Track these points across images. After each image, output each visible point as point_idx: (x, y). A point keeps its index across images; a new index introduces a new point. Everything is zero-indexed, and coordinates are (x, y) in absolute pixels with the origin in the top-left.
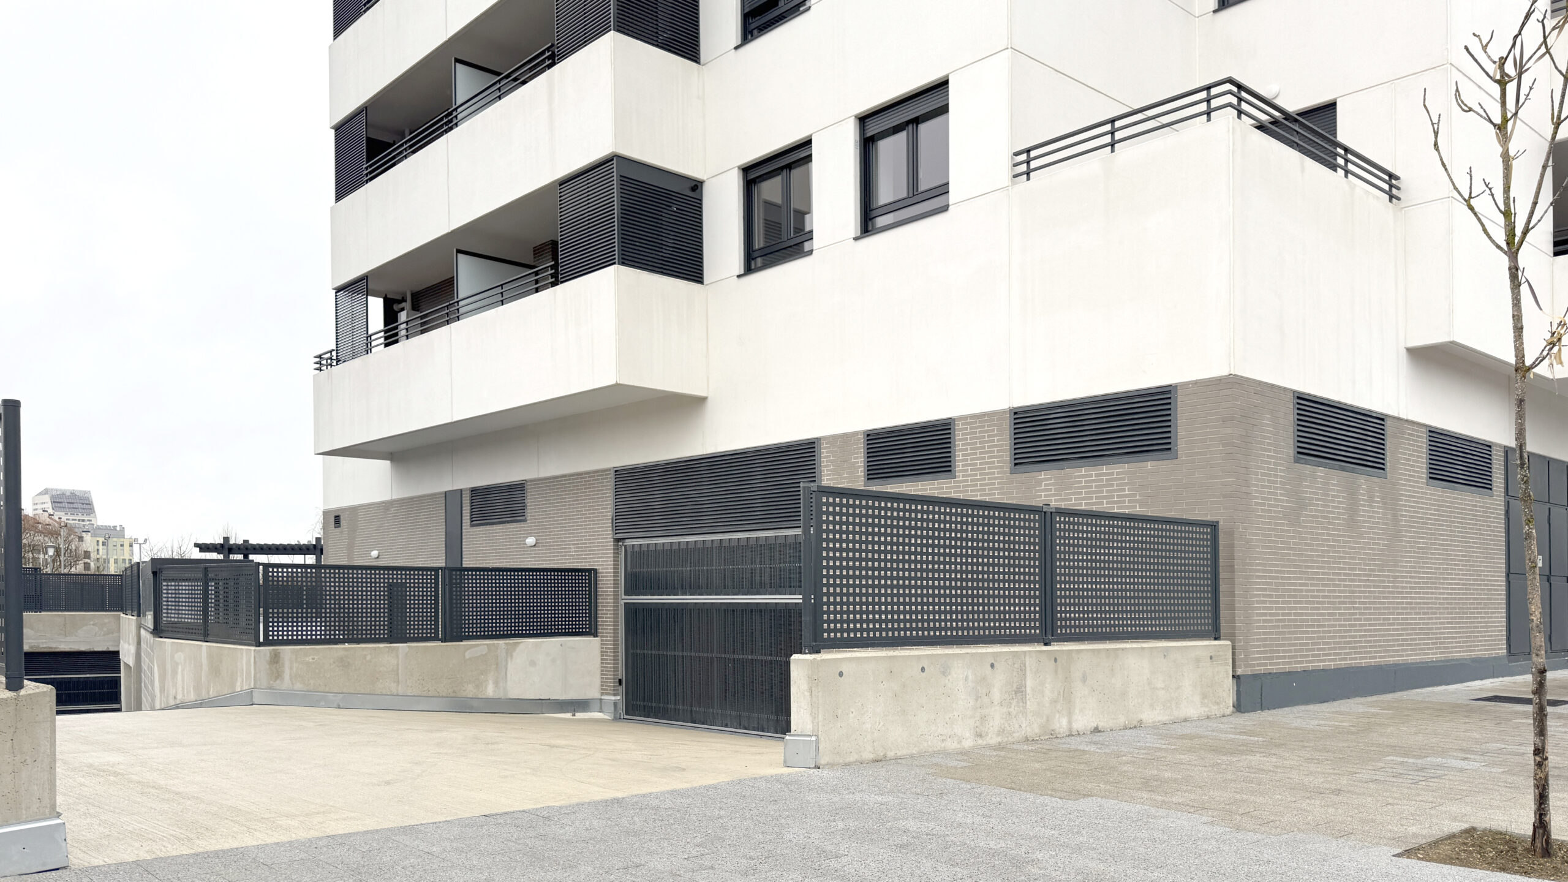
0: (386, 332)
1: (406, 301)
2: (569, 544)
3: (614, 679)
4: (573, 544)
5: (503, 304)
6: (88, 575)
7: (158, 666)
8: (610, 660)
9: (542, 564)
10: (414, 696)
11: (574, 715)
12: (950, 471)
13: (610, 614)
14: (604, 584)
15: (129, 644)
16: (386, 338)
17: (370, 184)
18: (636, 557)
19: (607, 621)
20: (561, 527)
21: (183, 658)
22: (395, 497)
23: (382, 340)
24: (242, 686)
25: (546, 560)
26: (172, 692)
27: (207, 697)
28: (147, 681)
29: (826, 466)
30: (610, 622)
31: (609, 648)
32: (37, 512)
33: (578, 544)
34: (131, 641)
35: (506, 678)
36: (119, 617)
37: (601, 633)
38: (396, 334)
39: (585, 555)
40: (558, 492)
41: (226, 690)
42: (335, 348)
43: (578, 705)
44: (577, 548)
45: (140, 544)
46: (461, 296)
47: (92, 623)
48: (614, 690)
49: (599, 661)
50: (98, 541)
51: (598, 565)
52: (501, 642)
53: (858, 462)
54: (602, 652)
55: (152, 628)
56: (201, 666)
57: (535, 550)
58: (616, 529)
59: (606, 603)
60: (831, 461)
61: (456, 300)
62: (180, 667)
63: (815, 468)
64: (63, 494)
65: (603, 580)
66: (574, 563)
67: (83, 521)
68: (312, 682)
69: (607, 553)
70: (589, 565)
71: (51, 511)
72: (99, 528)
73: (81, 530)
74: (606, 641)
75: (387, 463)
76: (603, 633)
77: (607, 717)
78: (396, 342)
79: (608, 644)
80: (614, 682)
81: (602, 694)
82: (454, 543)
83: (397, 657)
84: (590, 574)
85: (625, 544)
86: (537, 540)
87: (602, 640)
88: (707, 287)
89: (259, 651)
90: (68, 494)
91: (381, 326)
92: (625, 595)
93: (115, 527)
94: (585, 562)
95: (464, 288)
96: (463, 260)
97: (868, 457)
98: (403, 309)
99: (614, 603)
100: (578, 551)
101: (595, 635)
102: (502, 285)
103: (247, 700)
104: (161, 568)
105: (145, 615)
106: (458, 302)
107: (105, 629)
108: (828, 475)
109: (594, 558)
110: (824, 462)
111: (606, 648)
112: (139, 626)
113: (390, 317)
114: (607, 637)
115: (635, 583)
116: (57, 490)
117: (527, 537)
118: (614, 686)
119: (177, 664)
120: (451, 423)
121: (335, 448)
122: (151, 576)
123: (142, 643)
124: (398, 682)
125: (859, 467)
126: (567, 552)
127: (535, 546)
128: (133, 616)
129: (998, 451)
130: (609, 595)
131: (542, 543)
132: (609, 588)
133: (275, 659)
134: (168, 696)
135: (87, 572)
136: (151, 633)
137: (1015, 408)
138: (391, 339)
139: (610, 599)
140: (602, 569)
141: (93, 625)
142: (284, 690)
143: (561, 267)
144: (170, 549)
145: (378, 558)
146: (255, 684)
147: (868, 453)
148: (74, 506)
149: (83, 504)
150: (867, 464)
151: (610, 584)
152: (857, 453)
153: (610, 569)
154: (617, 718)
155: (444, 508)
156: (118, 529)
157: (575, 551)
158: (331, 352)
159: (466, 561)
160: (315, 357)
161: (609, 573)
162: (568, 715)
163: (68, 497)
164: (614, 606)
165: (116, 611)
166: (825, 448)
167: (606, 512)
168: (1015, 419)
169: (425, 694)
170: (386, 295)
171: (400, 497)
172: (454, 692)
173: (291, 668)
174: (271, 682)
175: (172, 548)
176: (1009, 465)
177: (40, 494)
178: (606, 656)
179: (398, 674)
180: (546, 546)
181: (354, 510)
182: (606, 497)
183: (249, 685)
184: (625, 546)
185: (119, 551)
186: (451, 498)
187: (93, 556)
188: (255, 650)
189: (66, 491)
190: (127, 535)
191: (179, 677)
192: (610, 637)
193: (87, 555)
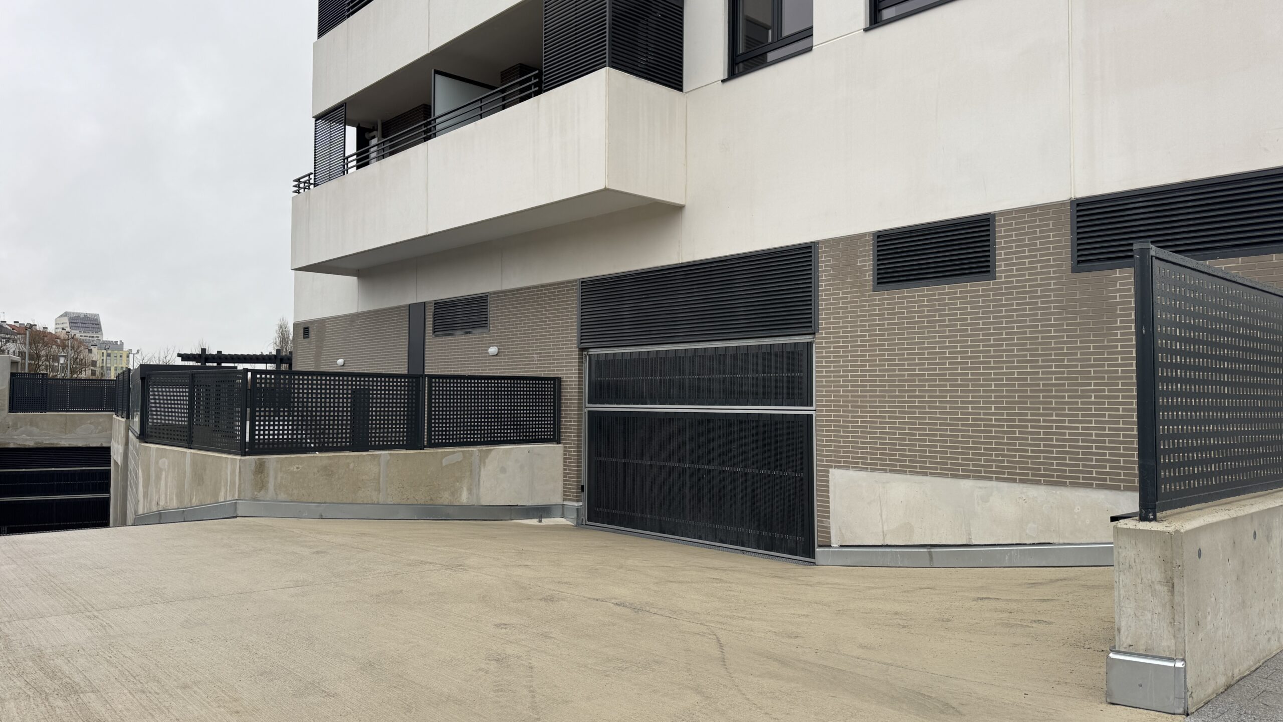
0: (358, 154)
1: (377, 130)
2: (533, 354)
3: (577, 485)
4: (536, 354)
5: (481, 118)
6: (94, 380)
7: (143, 471)
8: (574, 466)
9: (505, 372)
10: (394, 504)
11: (540, 521)
12: (989, 271)
13: (574, 422)
14: (569, 392)
15: (118, 444)
16: (358, 161)
17: (351, 17)
18: (600, 368)
19: (571, 429)
20: (524, 337)
21: (167, 464)
22: (361, 310)
23: (354, 163)
24: (225, 497)
25: (508, 369)
26: (155, 498)
27: (189, 505)
28: (132, 482)
29: (824, 271)
30: (574, 429)
31: (572, 455)
32: (58, 330)
33: (541, 353)
34: (120, 441)
35: (479, 485)
36: (111, 417)
37: (564, 440)
38: (368, 157)
39: (548, 364)
40: (521, 303)
41: (209, 500)
42: (313, 172)
43: (542, 511)
44: (540, 357)
45: (134, 354)
46: (437, 114)
47: (89, 422)
48: (577, 496)
49: (562, 467)
50: (103, 353)
51: (562, 374)
52: (475, 449)
53: (865, 266)
54: (564, 458)
55: (139, 433)
56: (185, 473)
57: (497, 359)
58: (582, 338)
59: (570, 410)
60: (831, 266)
61: (433, 118)
62: (164, 473)
63: (811, 274)
64: (79, 316)
65: (567, 389)
66: (537, 371)
67: (93, 337)
68: (295, 492)
69: (572, 362)
70: (553, 374)
71: (68, 329)
72: (104, 342)
73: (91, 344)
74: (569, 447)
75: (354, 279)
76: (566, 440)
77: (569, 523)
78: (367, 164)
79: (571, 451)
80: (577, 489)
81: (564, 500)
82: (416, 353)
83: (379, 465)
84: (556, 382)
85: (591, 353)
86: (499, 349)
87: (565, 447)
88: (687, 95)
89: (244, 460)
90: (82, 316)
91: (354, 150)
92: (589, 403)
93: (116, 342)
94: (548, 371)
95: (440, 108)
96: (440, 80)
97: (878, 260)
98: (374, 137)
99: (578, 410)
100: (541, 360)
101: (559, 443)
102: (481, 100)
103: (230, 512)
104: (149, 373)
105: (133, 418)
106: (435, 120)
107: (100, 428)
108: (826, 280)
109: (558, 367)
110: (822, 267)
111: (569, 455)
112: (128, 428)
113: (362, 142)
114: (571, 444)
115: (598, 392)
116: (74, 313)
117: (489, 347)
118: (577, 493)
119: (161, 470)
120: (426, 236)
121: (310, 264)
122: (140, 381)
123: (129, 444)
124: (379, 491)
125: (867, 271)
126: (530, 361)
127: (497, 355)
128: (122, 418)
129: (1054, 248)
130: (573, 403)
131: (505, 352)
132: (574, 396)
133: (260, 469)
134: (150, 502)
135: (94, 377)
136: (137, 438)
137: (1077, 199)
138: (363, 161)
139: (574, 407)
140: (566, 377)
141: (90, 423)
142: (268, 501)
143: (545, 76)
144: (157, 359)
145: (343, 365)
146: (239, 496)
147: (878, 256)
148: (86, 325)
149: (93, 324)
150: (876, 268)
151: (575, 392)
152: (865, 256)
153: (575, 377)
154: (579, 525)
155: (408, 320)
156: (119, 343)
157: (538, 360)
158: (309, 175)
159: (428, 369)
160: (294, 181)
161: (574, 381)
162: (534, 522)
163: (82, 319)
164: (578, 414)
165: (110, 411)
166: (824, 252)
167: (572, 322)
168: (1078, 211)
169: (403, 502)
170: (359, 124)
171: (364, 310)
172: (431, 499)
173: (276, 478)
174: (256, 493)
175: (159, 358)
176: (1069, 263)
177: (61, 316)
178: (569, 462)
179: (379, 483)
180: (508, 355)
181: (322, 322)
182: (571, 308)
183: (233, 496)
184: (590, 356)
185: (118, 361)
186: (415, 311)
187: (99, 364)
188: (240, 460)
189: (80, 314)
190: (126, 348)
191: (163, 482)
192: (574, 444)
193: (94, 363)
